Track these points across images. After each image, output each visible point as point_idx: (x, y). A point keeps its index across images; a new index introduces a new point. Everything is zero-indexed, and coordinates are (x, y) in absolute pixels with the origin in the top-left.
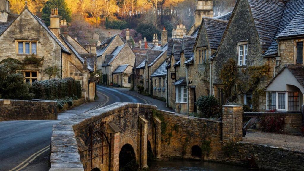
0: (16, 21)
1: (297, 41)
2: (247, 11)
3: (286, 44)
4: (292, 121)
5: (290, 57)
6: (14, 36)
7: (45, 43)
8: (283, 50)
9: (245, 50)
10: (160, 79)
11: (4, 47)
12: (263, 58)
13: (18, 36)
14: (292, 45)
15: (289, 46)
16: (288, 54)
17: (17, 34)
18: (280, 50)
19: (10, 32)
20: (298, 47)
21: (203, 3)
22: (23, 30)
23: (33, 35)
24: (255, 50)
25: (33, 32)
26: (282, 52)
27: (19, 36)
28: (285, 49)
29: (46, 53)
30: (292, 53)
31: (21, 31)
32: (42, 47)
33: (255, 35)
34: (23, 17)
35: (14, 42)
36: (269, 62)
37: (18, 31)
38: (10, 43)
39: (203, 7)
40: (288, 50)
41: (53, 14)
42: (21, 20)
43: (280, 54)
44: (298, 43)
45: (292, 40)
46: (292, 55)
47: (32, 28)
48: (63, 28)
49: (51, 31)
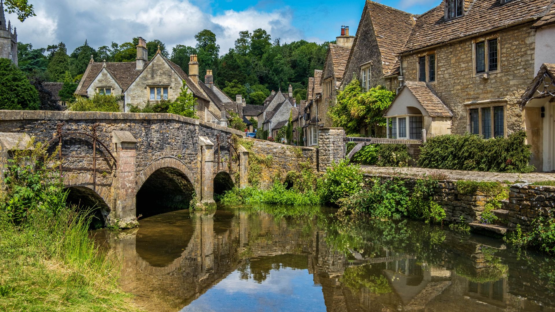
0: (148, 67)
1: (419, 55)
2: (370, 30)
3: (408, 61)
4: (414, 151)
5: (413, 76)
6: (146, 82)
7: (177, 88)
8: (405, 68)
9: (368, 74)
11: (136, 93)
12: (385, 80)
13: (149, 81)
14: (414, 61)
15: (411, 63)
16: (411, 72)
17: (149, 79)
18: (402, 68)
19: (142, 78)
20: (421, 63)
21: (344, 40)
22: (155, 75)
23: (165, 80)
24: (378, 72)
25: (165, 77)
26: (404, 71)
27: (151, 81)
28: (408, 67)
30: (414, 71)
31: (153, 77)
32: (174, 92)
33: (377, 55)
34: (155, 62)
35: (146, 88)
36: (391, 84)
37: (150, 76)
38: (142, 89)
39: (345, 44)
40: (410, 67)
41: (192, 61)
42: (153, 65)
43: (403, 73)
44: (420, 58)
45: (415, 55)
46: (414, 73)
47: (164, 73)
48: (208, 77)
49: (190, 78)
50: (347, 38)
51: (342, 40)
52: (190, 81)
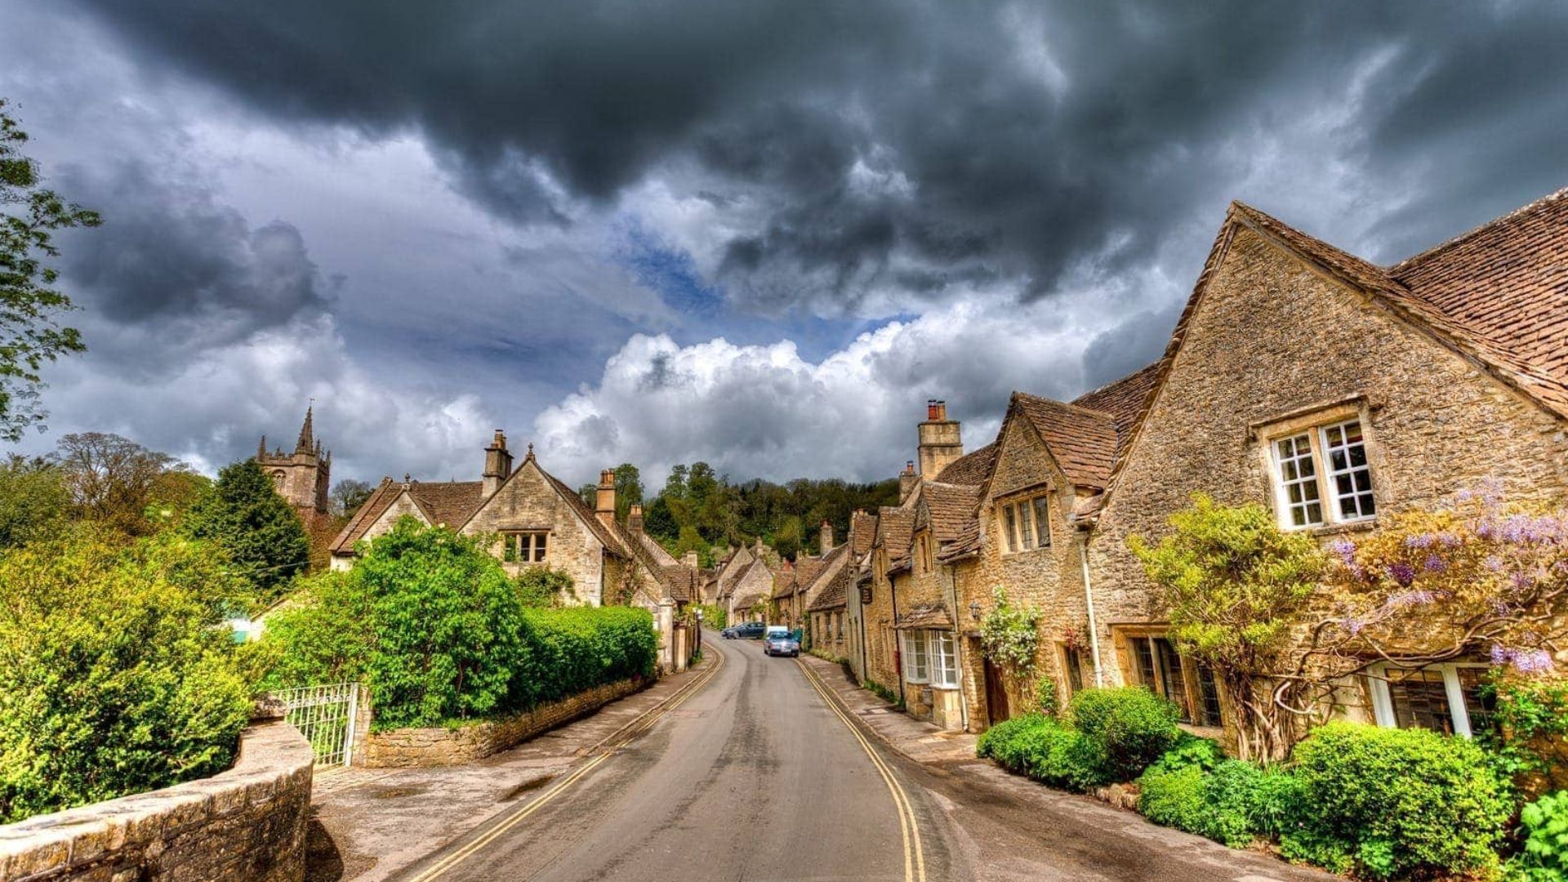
0: (505, 488)
6: (496, 522)
7: (568, 535)
10: (828, 615)
13: (505, 520)
17: (504, 516)
19: (488, 514)
21: (937, 430)
22: (518, 508)
23: (540, 518)
25: (541, 511)
27: (509, 520)
29: (568, 558)
31: (513, 511)
32: (559, 544)
34: (521, 477)
35: (495, 534)
37: (506, 509)
41: (603, 482)
42: (515, 484)
47: (540, 503)
48: (635, 518)
49: (597, 516)
50: (944, 424)
51: (932, 428)
52: (598, 522)
